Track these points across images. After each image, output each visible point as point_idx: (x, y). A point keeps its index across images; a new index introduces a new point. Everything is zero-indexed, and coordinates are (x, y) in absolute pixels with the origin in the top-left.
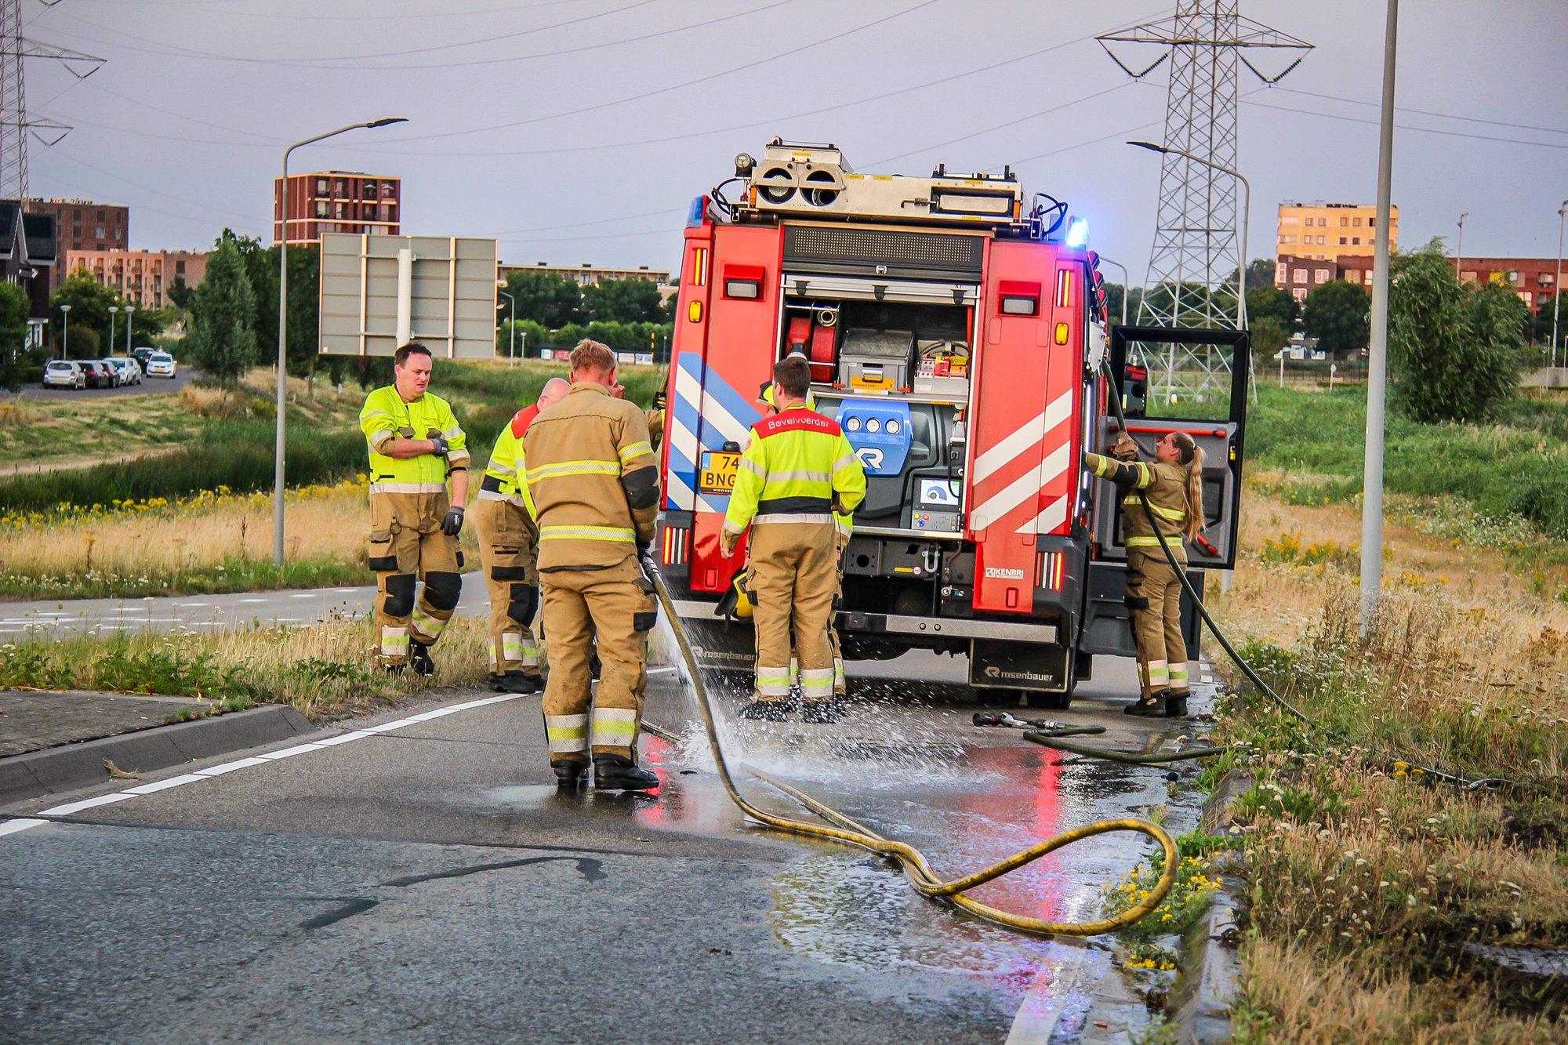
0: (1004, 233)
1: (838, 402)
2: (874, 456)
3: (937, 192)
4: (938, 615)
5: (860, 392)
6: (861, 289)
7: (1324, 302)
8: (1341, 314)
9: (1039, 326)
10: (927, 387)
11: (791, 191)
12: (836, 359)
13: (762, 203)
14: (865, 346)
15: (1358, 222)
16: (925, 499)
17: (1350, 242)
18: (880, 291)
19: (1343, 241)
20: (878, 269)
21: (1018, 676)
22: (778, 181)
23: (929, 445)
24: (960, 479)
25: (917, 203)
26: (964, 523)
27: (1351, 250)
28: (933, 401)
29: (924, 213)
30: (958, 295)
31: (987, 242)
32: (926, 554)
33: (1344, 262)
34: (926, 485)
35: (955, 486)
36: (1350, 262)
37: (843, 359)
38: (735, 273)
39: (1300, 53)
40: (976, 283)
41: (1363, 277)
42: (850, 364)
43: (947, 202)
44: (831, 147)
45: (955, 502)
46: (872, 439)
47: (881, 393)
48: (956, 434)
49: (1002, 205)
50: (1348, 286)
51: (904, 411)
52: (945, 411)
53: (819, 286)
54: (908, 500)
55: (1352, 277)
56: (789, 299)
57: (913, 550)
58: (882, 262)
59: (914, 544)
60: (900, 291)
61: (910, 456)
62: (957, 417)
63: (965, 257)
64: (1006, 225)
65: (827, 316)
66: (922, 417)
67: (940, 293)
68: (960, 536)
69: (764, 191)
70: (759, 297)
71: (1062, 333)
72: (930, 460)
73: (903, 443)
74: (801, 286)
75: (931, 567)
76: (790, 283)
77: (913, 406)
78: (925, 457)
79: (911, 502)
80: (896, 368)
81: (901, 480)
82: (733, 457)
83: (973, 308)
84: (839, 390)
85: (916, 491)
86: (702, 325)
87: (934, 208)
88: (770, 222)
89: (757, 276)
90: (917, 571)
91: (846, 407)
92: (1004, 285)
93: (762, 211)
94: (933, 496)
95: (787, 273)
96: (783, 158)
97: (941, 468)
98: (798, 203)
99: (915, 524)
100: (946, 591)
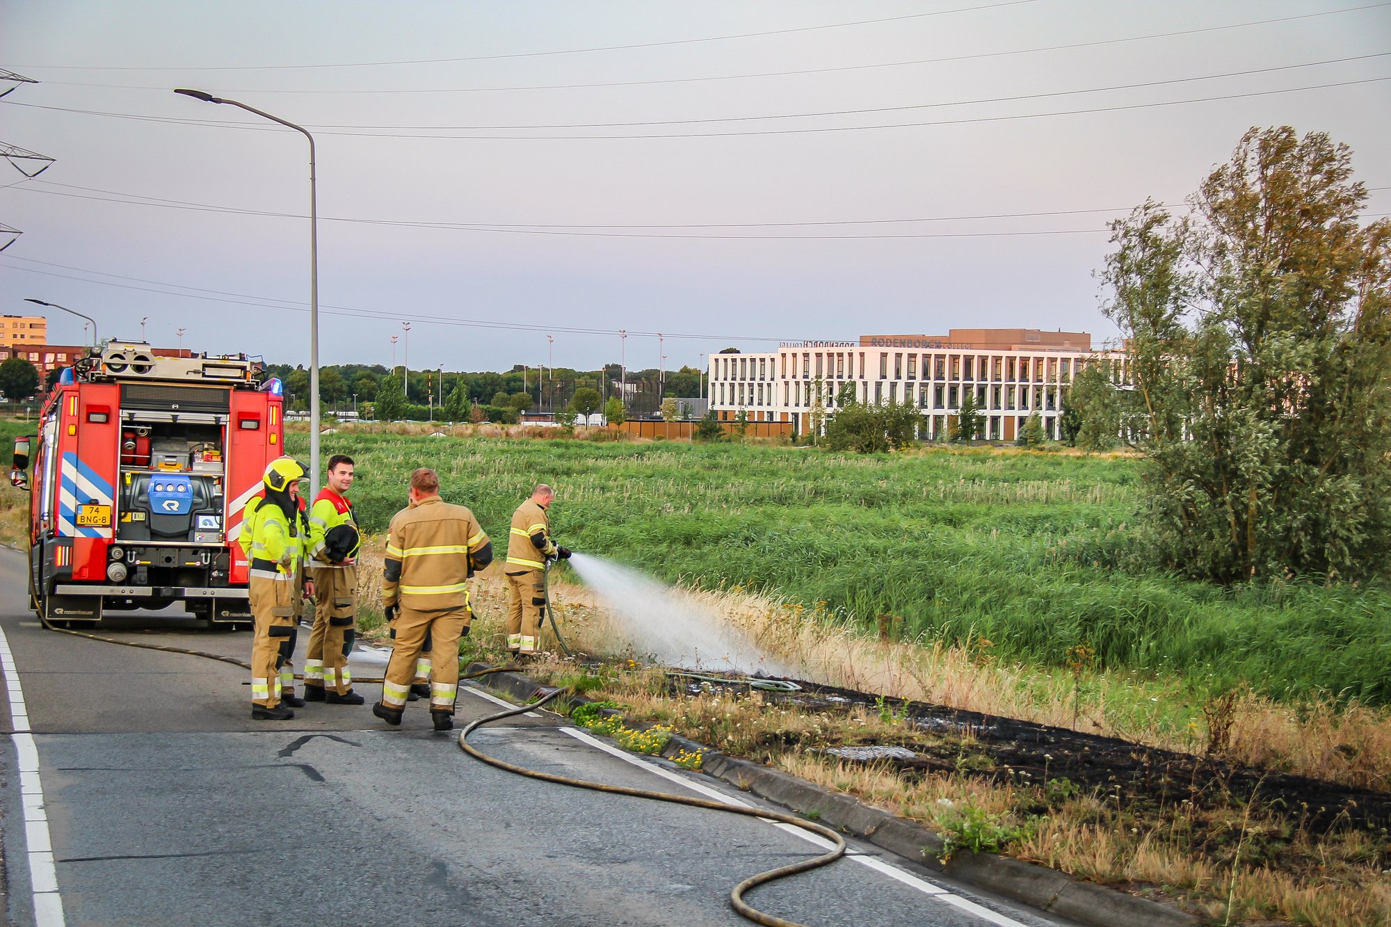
0: (240, 387)
1: (150, 476)
2: (173, 504)
3: (205, 366)
4: (209, 587)
5: (163, 471)
6: (165, 417)
7: (8, 371)
8: (19, 377)
9: (260, 435)
10: (200, 468)
11: (125, 366)
12: (150, 453)
13: (109, 372)
14: (164, 446)
15: (23, 326)
16: (201, 526)
17: (19, 337)
18: (175, 418)
19: (15, 336)
20: (173, 407)
21: (239, 615)
22: (117, 360)
23: (202, 497)
24: (221, 515)
25: (195, 372)
26: (225, 537)
27: (19, 341)
28: (205, 475)
29: (199, 377)
30: (218, 420)
31: (231, 392)
32: (203, 555)
33: (17, 348)
34: (201, 519)
35: (218, 518)
36: (21, 348)
37: (154, 453)
38: (92, 409)
39: (15, 236)
40: (226, 413)
41: (28, 357)
42: (158, 457)
43: (209, 371)
44: (145, 343)
45: (218, 527)
46: (170, 495)
47: (176, 471)
48: (216, 491)
49: (238, 373)
50: (20, 361)
51: (187, 480)
52: (208, 480)
53: (141, 415)
54: (192, 528)
55: (21, 356)
56: (124, 423)
57: (195, 553)
58: (176, 403)
59: (196, 550)
60: (185, 418)
61: (194, 504)
62: (215, 482)
63: (221, 400)
64: (243, 383)
65: (143, 431)
66: (197, 483)
67: (208, 419)
68: (223, 545)
69: (109, 365)
70: (107, 422)
71: (273, 438)
72: (204, 505)
73: (188, 496)
74: (131, 416)
75: (206, 560)
76: (124, 414)
77: (191, 478)
78: (201, 504)
79: (194, 528)
80: (183, 458)
81: (189, 516)
82: (95, 507)
83: (225, 426)
84: (151, 470)
85: (196, 522)
86: (76, 437)
87: (204, 375)
88: (112, 382)
89: (105, 410)
90: (198, 564)
91: (154, 479)
92: (240, 414)
93: (109, 377)
94: (205, 524)
95: (123, 409)
96: (120, 349)
97: (210, 509)
98: (129, 372)
99: (197, 539)
100: (215, 574)
